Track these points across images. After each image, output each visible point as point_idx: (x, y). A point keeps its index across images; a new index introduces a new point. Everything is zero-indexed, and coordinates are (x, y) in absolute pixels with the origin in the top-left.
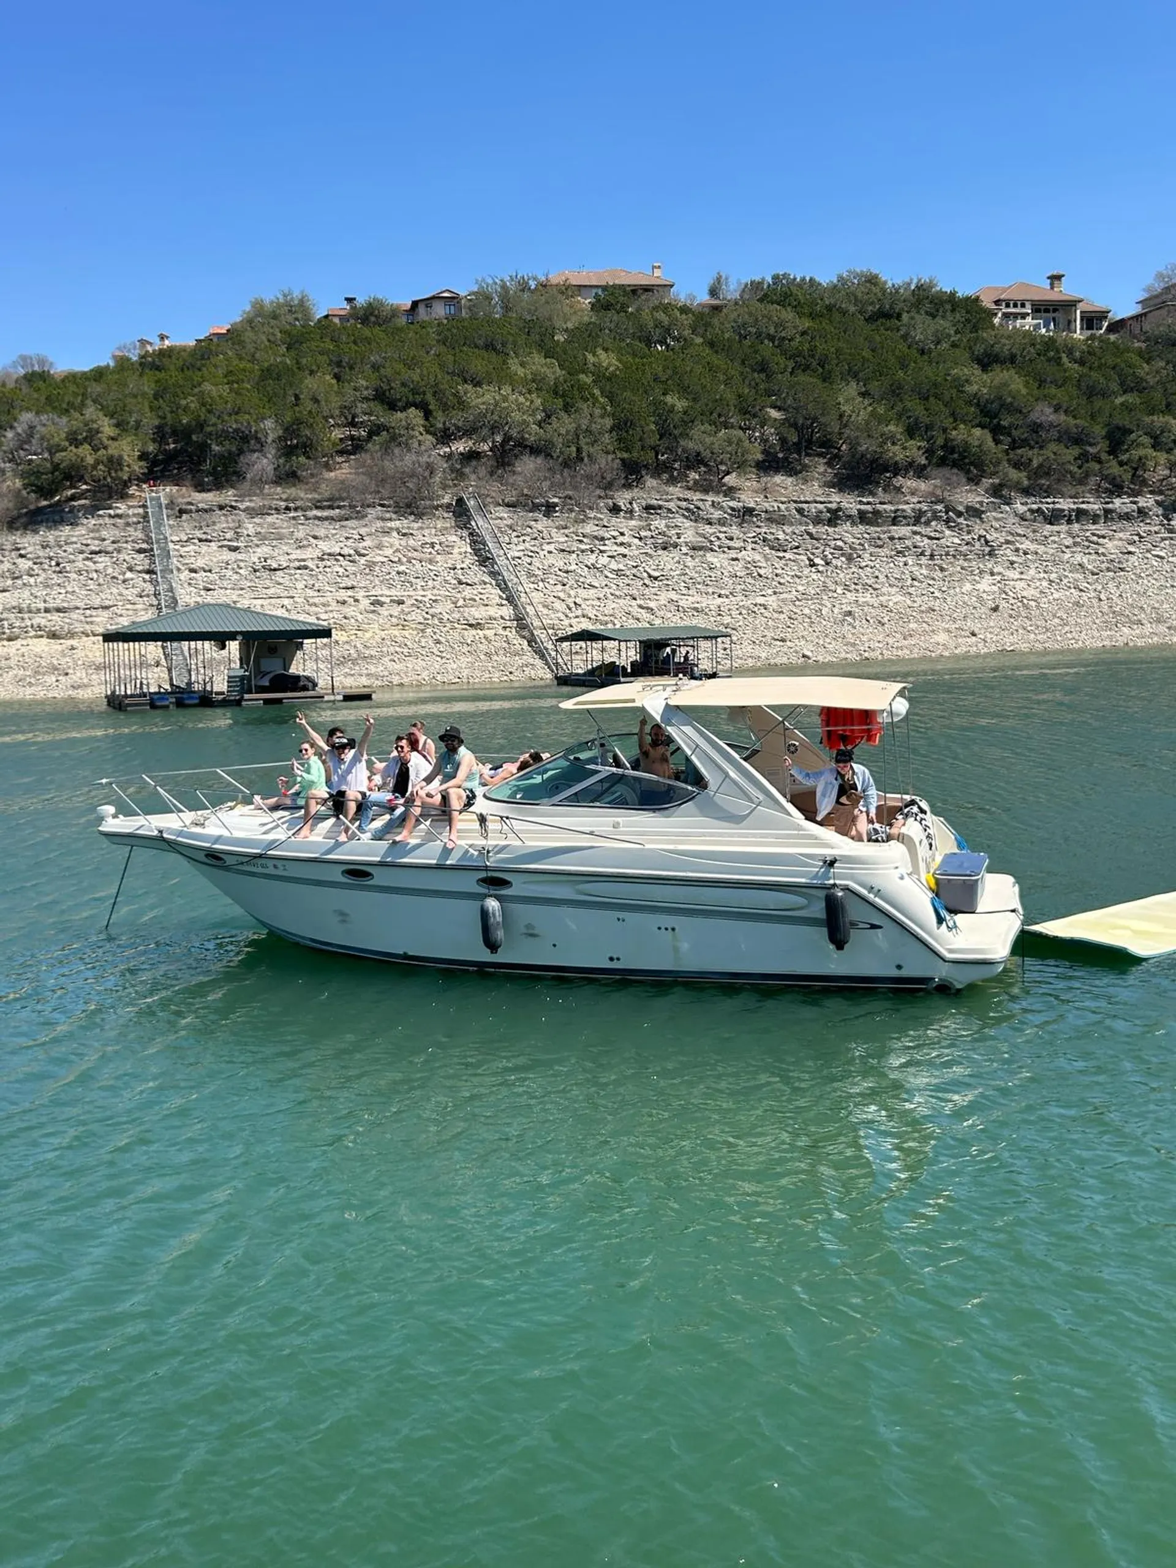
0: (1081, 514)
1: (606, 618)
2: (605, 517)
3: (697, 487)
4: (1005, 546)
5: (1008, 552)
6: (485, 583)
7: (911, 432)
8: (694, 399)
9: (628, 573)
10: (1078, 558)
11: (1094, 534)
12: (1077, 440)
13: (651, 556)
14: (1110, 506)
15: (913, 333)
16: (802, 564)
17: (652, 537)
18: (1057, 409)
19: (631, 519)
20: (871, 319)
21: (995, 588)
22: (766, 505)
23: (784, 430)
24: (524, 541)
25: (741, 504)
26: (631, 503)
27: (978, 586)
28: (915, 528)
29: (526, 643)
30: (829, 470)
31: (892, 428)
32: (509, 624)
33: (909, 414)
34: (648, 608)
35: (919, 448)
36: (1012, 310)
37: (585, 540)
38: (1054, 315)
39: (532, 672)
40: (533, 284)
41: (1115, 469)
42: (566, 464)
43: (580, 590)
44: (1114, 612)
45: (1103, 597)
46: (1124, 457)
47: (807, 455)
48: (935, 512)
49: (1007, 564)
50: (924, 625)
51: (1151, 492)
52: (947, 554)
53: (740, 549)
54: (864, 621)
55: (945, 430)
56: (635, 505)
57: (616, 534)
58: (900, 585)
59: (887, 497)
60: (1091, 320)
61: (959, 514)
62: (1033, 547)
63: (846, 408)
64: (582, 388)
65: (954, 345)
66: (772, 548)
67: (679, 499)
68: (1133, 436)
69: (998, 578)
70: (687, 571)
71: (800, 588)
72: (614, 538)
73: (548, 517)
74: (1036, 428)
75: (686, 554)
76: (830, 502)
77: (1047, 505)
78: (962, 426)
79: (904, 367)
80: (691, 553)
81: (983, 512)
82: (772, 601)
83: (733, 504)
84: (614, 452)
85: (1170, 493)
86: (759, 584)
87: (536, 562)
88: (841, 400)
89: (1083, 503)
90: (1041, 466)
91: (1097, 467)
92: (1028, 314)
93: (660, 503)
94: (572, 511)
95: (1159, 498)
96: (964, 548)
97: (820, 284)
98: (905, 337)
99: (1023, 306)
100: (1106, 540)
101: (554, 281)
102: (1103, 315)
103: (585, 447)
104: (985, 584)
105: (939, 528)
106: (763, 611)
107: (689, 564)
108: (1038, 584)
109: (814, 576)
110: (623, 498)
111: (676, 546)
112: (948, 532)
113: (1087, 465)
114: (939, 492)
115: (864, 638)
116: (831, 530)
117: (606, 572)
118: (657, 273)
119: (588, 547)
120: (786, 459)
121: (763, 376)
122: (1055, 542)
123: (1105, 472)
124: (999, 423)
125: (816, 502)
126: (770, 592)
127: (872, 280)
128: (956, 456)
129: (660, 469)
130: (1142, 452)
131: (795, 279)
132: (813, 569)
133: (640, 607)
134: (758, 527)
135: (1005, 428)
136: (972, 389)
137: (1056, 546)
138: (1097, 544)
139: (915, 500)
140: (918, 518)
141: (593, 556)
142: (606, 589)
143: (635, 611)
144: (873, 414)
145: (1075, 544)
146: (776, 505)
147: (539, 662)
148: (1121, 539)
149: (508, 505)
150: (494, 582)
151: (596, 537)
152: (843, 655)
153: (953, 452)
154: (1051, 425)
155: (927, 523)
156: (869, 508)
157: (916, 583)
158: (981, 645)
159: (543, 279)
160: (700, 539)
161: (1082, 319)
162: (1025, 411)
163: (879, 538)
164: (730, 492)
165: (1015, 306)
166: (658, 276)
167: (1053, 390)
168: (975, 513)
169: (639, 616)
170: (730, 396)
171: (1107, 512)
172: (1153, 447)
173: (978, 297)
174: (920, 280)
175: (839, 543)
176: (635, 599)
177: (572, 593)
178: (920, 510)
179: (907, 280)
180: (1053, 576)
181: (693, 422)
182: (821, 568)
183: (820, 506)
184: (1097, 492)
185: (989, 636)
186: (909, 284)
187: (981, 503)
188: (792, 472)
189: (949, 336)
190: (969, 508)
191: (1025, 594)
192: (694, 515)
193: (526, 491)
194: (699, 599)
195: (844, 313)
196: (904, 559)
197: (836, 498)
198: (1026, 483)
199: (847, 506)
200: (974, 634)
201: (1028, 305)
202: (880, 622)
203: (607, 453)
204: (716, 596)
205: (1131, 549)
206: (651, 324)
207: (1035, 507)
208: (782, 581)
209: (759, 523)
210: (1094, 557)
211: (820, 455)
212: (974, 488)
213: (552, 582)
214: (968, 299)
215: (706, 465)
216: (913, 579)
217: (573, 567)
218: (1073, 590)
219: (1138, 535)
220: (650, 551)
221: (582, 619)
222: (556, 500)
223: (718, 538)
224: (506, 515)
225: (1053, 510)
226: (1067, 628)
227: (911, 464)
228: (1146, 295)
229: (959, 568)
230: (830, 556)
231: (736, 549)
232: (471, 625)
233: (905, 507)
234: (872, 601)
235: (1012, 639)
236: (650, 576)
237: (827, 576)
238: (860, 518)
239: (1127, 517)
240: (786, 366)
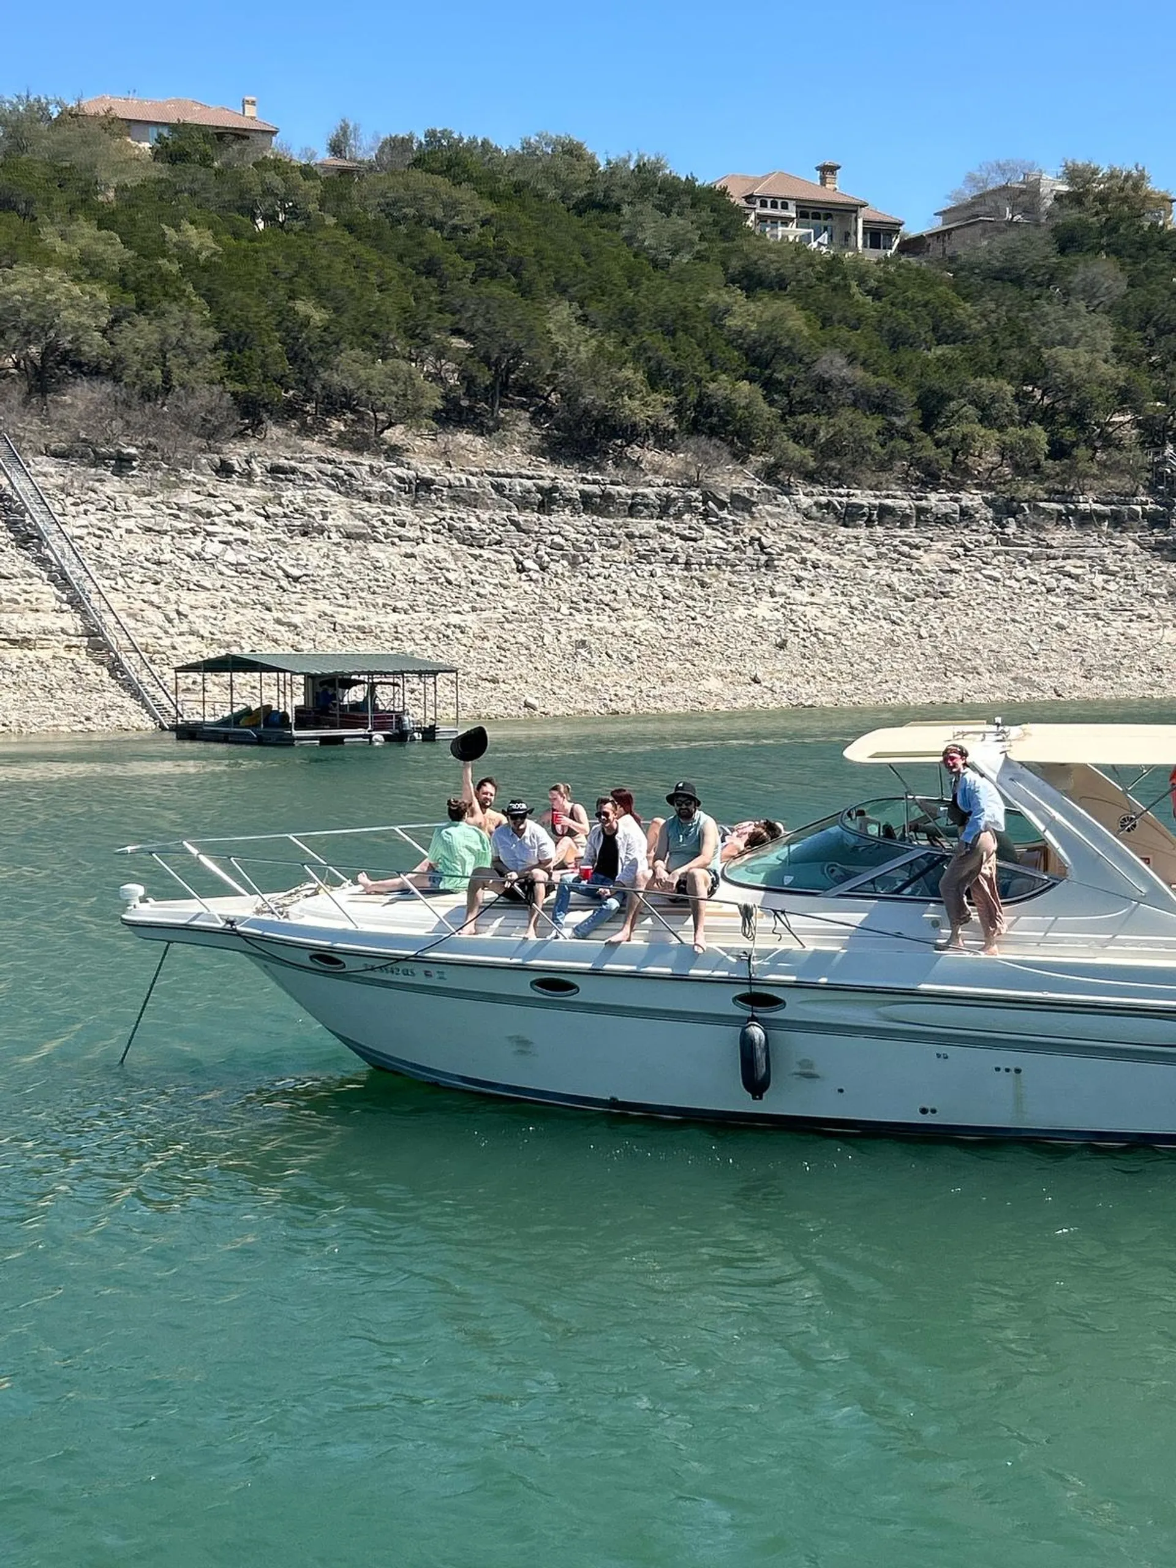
0: (885, 513)
1: (228, 638)
2: (210, 481)
3: (343, 442)
4: (786, 555)
5: (789, 563)
6: (31, 576)
7: (654, 380)
8: (336, 310)
9: (253, 569)
10: (886, 576)
11: (904, 543)
12: (879, 406)
13: (284, 545)
14: (924, 503)
15: (640, 236)
16: (507, 567)
17: (285, 515)
18: (852, 359)
19: (250, 486)
20: (581, 208)
21: (778, 615)
22: (450, 476)
23: (474, 368)
24: (86, 512)
25: (412, 473)
26: (248, 462)
27: (755, 611)
28: (662, 523)
29: (106, 672)
30: (535, 430)
31: (627, 373)
32: (75, 641)
33: (650, 354)
34: (289, 624)
35: (666, 406)
36: (768, 211)
37: (182, 515)
38: (827, 223)
39: (123, 719)
40: (55, 112)
41: (930, 451)
42: (147, 395)
43: (184, 594)
44: (941, 654)
45: (924, 633)
46: (941, 435)
47: (503, 405)
48: (688, 500)
49: (791, 581)
50: (688, 665)
51: (978, 486)
52: (709, 563)
53: (417, 541)
54: (604, 657)
55: (699, 381)
56: (254, 466)
57: (229, 507)
58: (648, 605)
59: (620, 475)
60: (878, 234)
61: (722, 505)
62: (825, 557)
63: (557, 338)
64: (164, 278)
65: (700, 257)
66: (462, 542)
67: (321, 460)
68: (953, 405)
69: (782, 600)
70: (342, 570)
71: (509, 604)
72: (227, 514)
73: (121, 477)
74: (823, 385)
75: (338, 544)
76: (542, 478)
77: (839, 496)
78: (723, 377)
79: (633, 283)
80: (345, 542)
81: (754, 504)
82: (471, 620)
83: (400, 471)
84: (221, 381)
85: (1002, 488)
86: (450, 594)
87: (109, 547)
88: (550, 326)
89: (887, 497)
90: (830, 442)
91: (907, 446)
92: (792, 219)
93: (293, 463)
94: (156, 468)
95: (989, 495)
96: (732, 555)
97: (497, 150)
98: (629, 240)
99: (785, 206)
100: (921, 552)
101: (90, 110)
102: (893, 228)
103: (175, 370)
104: (764, 608)
105: (694, 523)
106: (460, 636)
107: (341, 559)
108: (835, 611)
109: (526, 586)
110: (236, 453)
111: (321, 531)
112: (707, 531)
113: (892, 443)
114: (693, 472)
115: (607, 682)
116: (545, 519)
117: (220, 567)
118: (250, 111)
119: (188, 526)
120: (471, 409)
121: (433, 281)
122: (853, 552)
123: (917, 455)
124: (772, 374)
125: (521, 477)
126: (467, 607)
127: (572, 151)
128: (715, 420)
129: (289, 412)
130: (965, 428)
131: (461, 139)
132: (523, 576)
133: (278, 621)
134: (441, 509)
135: (780, 382)
136: (732, 322)
137: (854, 557)
138: (909, 556)
139: (660, 481)
140: (664, 508)
141: (198, 540)
142: (223, 593)
143: (270, 627)
144: (600, 350)
145: (881, 556)
146: (463, 477)
147: (130, 704)
148: (940, 551)
149: (55, 455)
150: (45, 575)
151: (198, 512)
152: (581, 706)
153: (709, 413)
154: (844, 382)
155: (678, 516)
156: (595, 489)
157: (669, 603)
158: (768, 697)
159: (72, 104)
160: (361, 523)
161: (864, 233)
162: (807, 360)
163: (613, 535)
164: (394, 452)
165: (774, 205)
166: (251, 117)
167: (844, 333)
168: (742, 503)
169: (278, 636)
170: (389, 306)
171: (921, 511)
172: (981, 421)
173: (725, 189)
174: (641, 157)
175: (558, 539)
176: (269, 609)
177: (172, 596)
178: (668, 496)
179: (624, 155)
180: (855, 601)
181: (337, 343)
182: (535, 576)
183: (529, 483)
184: (905, 481)
185: (778, 684)
186: (626, 162)
187: (750, 490)
188: (481, 430)
189: (692, 243)
190: (735, 498)
191: (819, 624)
192: (344, 484)
193: (83, 435)
194: (365, 614)
195: (540, 196)
196: (650, 567)
197: (549, 473)
198: (812, 464)
199: (565, 484)
200: (756, 680)
201: (792, 206)
202: (626, 658)
203: (211, 382)
204: (389, 610)
205: (955, 565)
206: (259, 189)
207: (823, 499)
208: (482, 591)
209: (439, 503)
210: (906, 575)
211: (522, 406)
212: (740, 468)
213: (137, 578)
214: (710, 190)
215: (354, 411)
216: (665, 598)
217: (167, 557)
218: (883, 622)
219: (963, 546)
220: (282, 536)
221: (191, 638)
222: (133, 451)
223: (383, 522)
224: (52, 470)
225: (849, 505)
226: (880, 676)
227: (654, 428)
228: (951, 204)
229: (725, 584)
230: (546, 558)
231: (409, 540)
232: (13, 642)
233: (647, 491)
234: (611, 627)
235: (812, 689)
236: (288, 576)
237: (544, 588)
238: (583, 503)
239: (945, 520)
240: (466, 271)
